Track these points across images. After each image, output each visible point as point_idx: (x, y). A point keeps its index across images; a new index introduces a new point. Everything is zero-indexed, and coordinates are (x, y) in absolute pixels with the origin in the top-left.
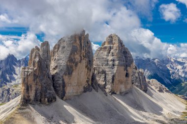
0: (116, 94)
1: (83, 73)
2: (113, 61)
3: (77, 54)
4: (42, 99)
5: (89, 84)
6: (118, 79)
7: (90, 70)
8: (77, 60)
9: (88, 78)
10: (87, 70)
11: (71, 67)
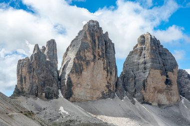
0: (151, 104)
1: (100, 76)
2: (145, 63)
3: (89, 51)
4: (39, 94)
5: (110, 90)
6: (153, 86)
7: (111, 73)
8: (88, 59)
9: (108, 83)
10: (106, 73)
11: (81, 65)
